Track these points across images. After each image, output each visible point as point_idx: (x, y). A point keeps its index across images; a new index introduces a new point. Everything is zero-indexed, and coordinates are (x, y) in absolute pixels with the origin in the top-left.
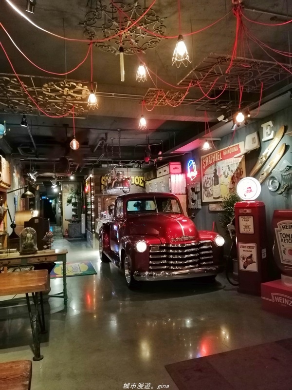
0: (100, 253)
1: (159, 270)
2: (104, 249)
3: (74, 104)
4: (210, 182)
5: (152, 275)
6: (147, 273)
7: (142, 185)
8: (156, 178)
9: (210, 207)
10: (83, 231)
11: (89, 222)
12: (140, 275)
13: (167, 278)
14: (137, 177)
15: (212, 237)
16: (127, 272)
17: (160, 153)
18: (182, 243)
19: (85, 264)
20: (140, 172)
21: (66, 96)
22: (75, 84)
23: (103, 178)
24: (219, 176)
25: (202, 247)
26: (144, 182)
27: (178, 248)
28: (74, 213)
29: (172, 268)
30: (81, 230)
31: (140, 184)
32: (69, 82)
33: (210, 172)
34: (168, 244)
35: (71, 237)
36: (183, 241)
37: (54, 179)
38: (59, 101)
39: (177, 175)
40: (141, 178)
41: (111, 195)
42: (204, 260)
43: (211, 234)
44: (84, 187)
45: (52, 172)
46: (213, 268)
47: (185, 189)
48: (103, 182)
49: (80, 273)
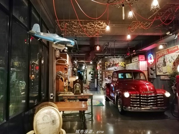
0: (105, 97)
1: (135, 107)
2: (107, 95)
3: (98, 31)
4: (161, 65)
5: (131, 109)
6: (129, 107)
7: (124, 66)
8: (132, 63)
9: (161, 77)
10: (96, 87)
11: (99, 83)
12: (126, 108)
13: (139, 111)
14: (121, 62)
15: (163, 92)
16: (119, 106)
17: (134, 51)
18: (147, 94)
19: (98, 101)
20: (123, 60)
21: (96, 27)
22: (100, 22)
23: (106, 63)
24: (166, 62)
25: (158, 97)
26: (125, 65)
27: (145, 97)
28: (92, 78)
29: (142, 106)
30: (95, 86)
31: (123, 66)
32: (98, 21)
33: (161, 60)
34: (140, 94)
35: (90, 89)
36: (148, 94)
37: (84, 63)
38: (92, 30)
39: (143, 62)
40: (123, 63)
41: (109, 71)
42: (159, 104)
43: (163, 91)
44: (96, 67)
45: (83, 60)
46: (164, 108)
47: (147, 68)
48: (106, 65)
49: (97, 105)
